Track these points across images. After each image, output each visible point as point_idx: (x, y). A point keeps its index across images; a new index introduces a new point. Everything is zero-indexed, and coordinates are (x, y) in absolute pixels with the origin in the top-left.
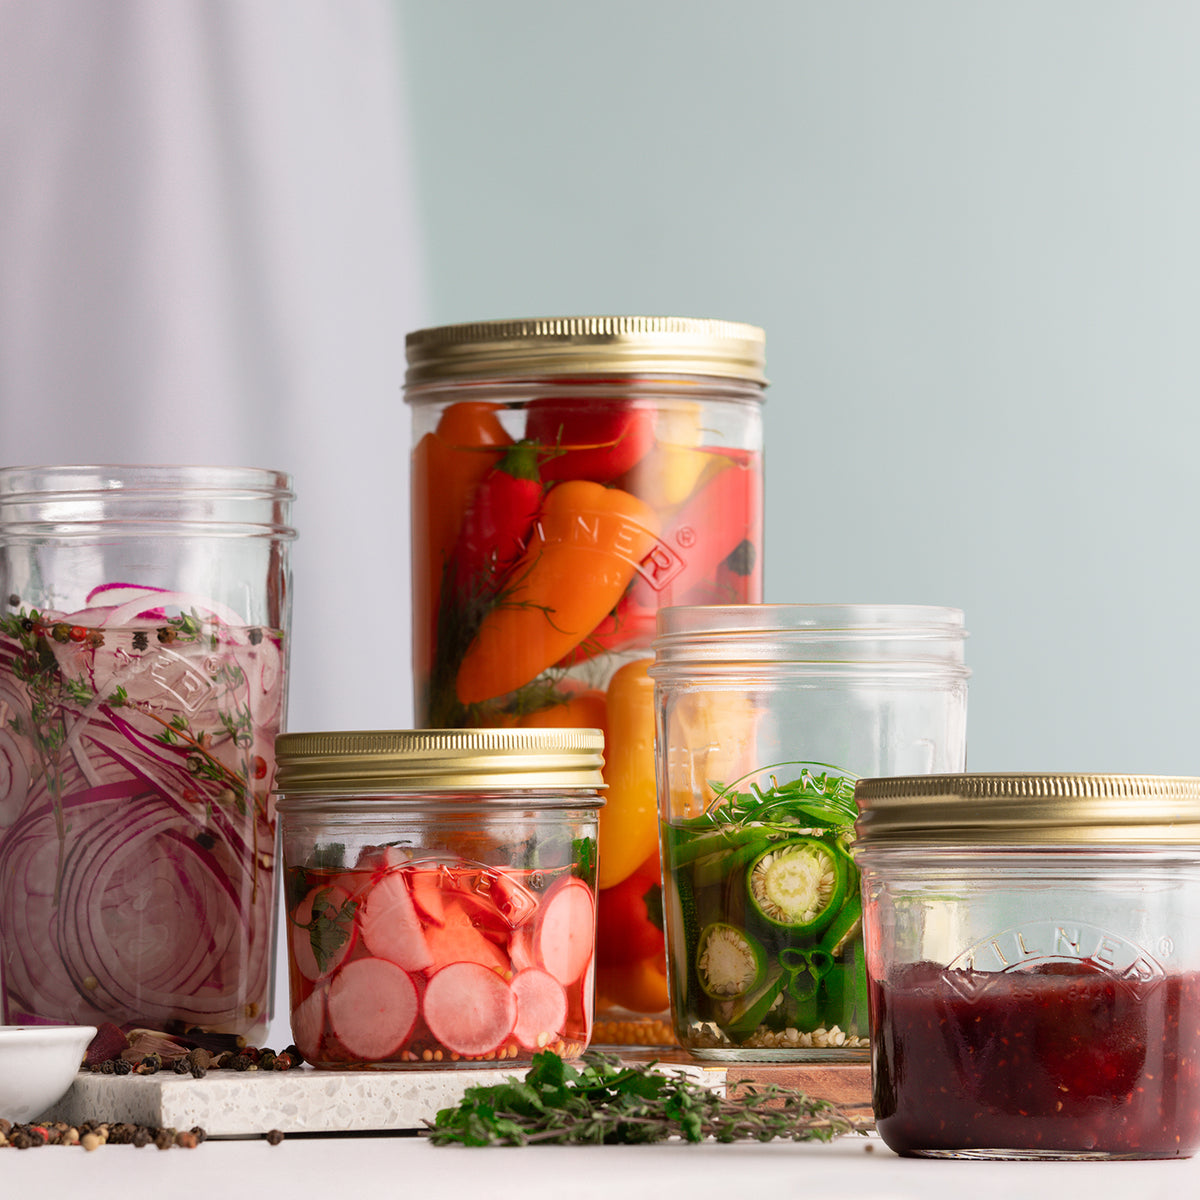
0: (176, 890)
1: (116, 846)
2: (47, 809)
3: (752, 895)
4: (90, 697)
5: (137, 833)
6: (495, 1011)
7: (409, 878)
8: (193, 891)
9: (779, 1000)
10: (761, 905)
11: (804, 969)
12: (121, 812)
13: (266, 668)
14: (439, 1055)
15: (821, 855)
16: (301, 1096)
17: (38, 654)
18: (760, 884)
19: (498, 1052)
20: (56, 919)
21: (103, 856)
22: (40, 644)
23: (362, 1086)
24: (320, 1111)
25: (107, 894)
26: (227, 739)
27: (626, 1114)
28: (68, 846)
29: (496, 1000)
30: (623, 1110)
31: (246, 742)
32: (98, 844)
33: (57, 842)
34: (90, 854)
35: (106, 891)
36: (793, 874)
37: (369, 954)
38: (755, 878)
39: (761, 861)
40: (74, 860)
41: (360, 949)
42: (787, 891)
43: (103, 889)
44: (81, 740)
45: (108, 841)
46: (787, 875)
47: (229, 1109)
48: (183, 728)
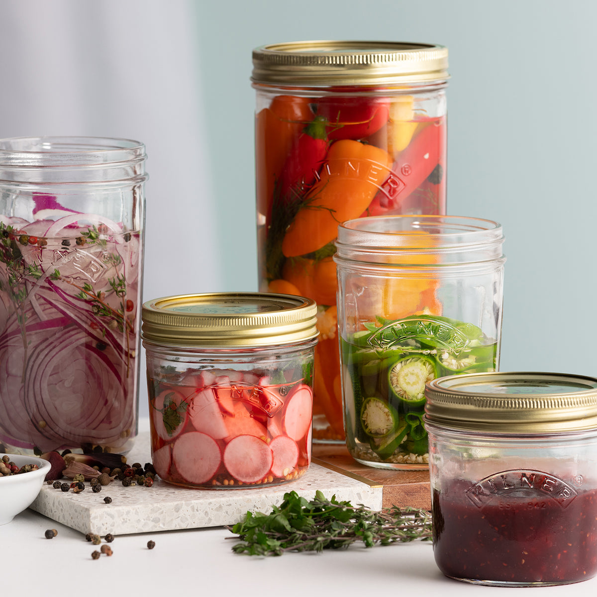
0: (87, 376)
1: (55, 353)
2: (17, 332)
3: (390, 384)
4: (40, 275)
5: (66, 347)
6: (262, 459)
7: (215, 391)
8: (96, 376)
9: (405, 439)
10: (396, 390)
11: (419, 424)
12: (57, 335)
13: (133, 253)
14: (232, 482)
15: (427, 364)
16: (162, 513)
17: (12, 250)
18: (394, 378)
19: (263, 480)
20: (23, 389)
21: (48, 359)
22: (13, 245)
23: (193, 506)
24: (172, 520)
25: (51, 377)
26: (112, 293)
27: (333, 535)
28: (29, 352)
29: (262, 454)
30: (332, 532)
31: (123, 294)
32: (46, 352)
33: (23, 349)
34: (42, 357)
35: (50, 376)
36: (413, 374)
37: (195, 430)
38: (392, 375)
39: (396, 366)
40: (33, 359)
41: (190, 427)
42: (409, 383)
43: (49, 375)
44: (35, 296)
45: (51, 350)
46: (409, 374)
47: (125, 521)
48: (90, 290)
